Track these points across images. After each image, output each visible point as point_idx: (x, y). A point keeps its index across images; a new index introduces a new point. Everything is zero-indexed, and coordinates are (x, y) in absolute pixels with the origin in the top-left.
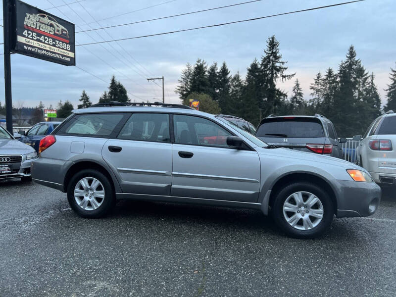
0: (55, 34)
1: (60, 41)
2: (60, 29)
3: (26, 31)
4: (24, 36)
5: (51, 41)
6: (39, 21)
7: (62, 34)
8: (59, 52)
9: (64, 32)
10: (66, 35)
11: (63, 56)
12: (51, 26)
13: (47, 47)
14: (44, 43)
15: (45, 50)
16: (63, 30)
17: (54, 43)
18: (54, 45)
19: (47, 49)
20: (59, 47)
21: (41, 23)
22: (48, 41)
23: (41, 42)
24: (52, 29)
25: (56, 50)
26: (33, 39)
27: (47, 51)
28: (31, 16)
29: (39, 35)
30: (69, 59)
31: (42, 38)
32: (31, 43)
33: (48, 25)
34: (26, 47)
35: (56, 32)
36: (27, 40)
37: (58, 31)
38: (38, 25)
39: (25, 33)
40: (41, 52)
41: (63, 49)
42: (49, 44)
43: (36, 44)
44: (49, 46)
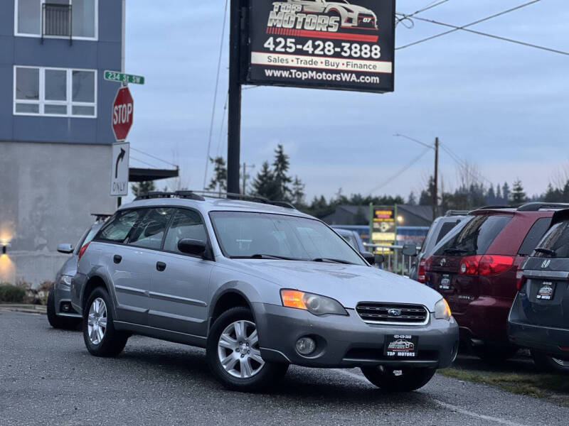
0: (341, 29)
1: (352, 42)
2: (355, 16)
3: (271, 39)
4: (267, 50)
5: (330, 47)
6: (302, 12)
7: (361, 24)
8: (350, 68)
9: (365, 20)
10: (370, 24)
11: (358, 74)
12: (334, 13)
13: (320, 63)
14: (313, 55)
15: (312, 70)
16: (361, 16)
17: (338, 50)
18: (337, 55)
19: (320, 66)
20: (350, 57)
21: (307, 13)
22: (323, 50)
23: (306, 53)
24: (332, 20)
25: (341, 64)
26: (286, 53)
27: (319, 71)
28: (284, 5)
29: (301, 40)
30: (376, 80)
31: (308, 47)
32: (282, 60)
33: (323, 14)
34: (268, 73)
35: (344, 24)
36: (274, 56)
37: (350, 20)
38: (300, 20)
39: (269, 44)
40: (304, 76)
41: (361, 58)
42: (325, 55)
43: (292, 61)
44: (323, 59)
